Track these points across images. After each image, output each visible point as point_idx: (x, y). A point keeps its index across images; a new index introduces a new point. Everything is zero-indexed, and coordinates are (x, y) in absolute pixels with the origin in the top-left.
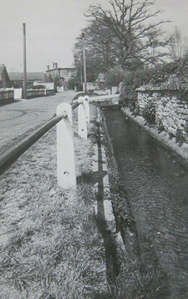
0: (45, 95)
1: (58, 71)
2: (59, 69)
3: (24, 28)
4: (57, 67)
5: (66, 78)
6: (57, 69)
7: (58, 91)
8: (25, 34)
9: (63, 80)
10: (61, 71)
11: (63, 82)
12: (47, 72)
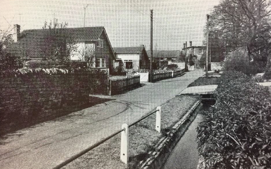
0: (173, 77)
1: (192, 49)
2: (193, 47)
3: (152, 15)
4: (191, 45)
5: (198, 56)
6: (191, 47)
7: (189, 70)
8: (152, 21)
9: (196, 58)
10: (195, 49)
11: (196, 60)
12: (183, 49)
